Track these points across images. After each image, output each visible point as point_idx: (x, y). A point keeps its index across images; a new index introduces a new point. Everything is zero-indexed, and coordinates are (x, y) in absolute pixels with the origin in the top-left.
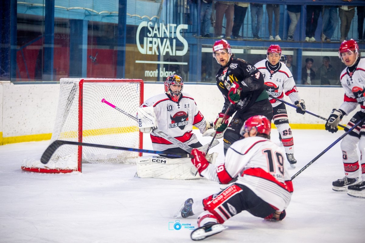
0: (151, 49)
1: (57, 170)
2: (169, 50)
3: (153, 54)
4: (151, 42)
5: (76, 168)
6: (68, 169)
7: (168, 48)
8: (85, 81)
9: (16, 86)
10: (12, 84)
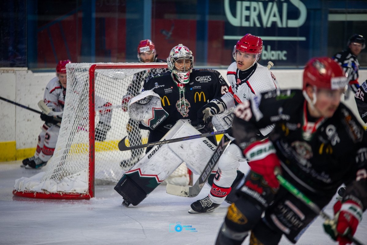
0: (248, 18)
1: (60, 195)
2: (277, 19)
3: (252, 25)
4: (248, 8)
5: (86, 191)
6: (74, 192)
7: (275, 16)
8: (97, 66)
9: (36, 75)
10: (30, 72)
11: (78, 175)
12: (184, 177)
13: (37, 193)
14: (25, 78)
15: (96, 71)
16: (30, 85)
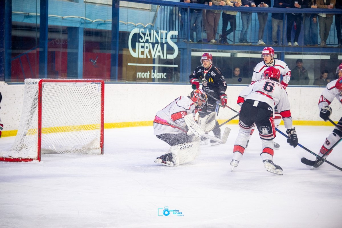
1: (19, 159)
3: (145, 57)
4: (143, 47)
5: (36, 157)
6: (29, 158)
7: (159, 52)
8: (44, 81)
9: (10, 86)
10: (6, 84)
11: (30, 147)
12: (98, 149)
13: (6, 158)
14: (3, 88)
15: (43, 83)
16: (6, 92)
